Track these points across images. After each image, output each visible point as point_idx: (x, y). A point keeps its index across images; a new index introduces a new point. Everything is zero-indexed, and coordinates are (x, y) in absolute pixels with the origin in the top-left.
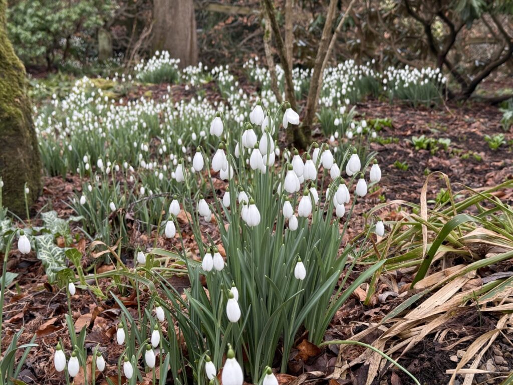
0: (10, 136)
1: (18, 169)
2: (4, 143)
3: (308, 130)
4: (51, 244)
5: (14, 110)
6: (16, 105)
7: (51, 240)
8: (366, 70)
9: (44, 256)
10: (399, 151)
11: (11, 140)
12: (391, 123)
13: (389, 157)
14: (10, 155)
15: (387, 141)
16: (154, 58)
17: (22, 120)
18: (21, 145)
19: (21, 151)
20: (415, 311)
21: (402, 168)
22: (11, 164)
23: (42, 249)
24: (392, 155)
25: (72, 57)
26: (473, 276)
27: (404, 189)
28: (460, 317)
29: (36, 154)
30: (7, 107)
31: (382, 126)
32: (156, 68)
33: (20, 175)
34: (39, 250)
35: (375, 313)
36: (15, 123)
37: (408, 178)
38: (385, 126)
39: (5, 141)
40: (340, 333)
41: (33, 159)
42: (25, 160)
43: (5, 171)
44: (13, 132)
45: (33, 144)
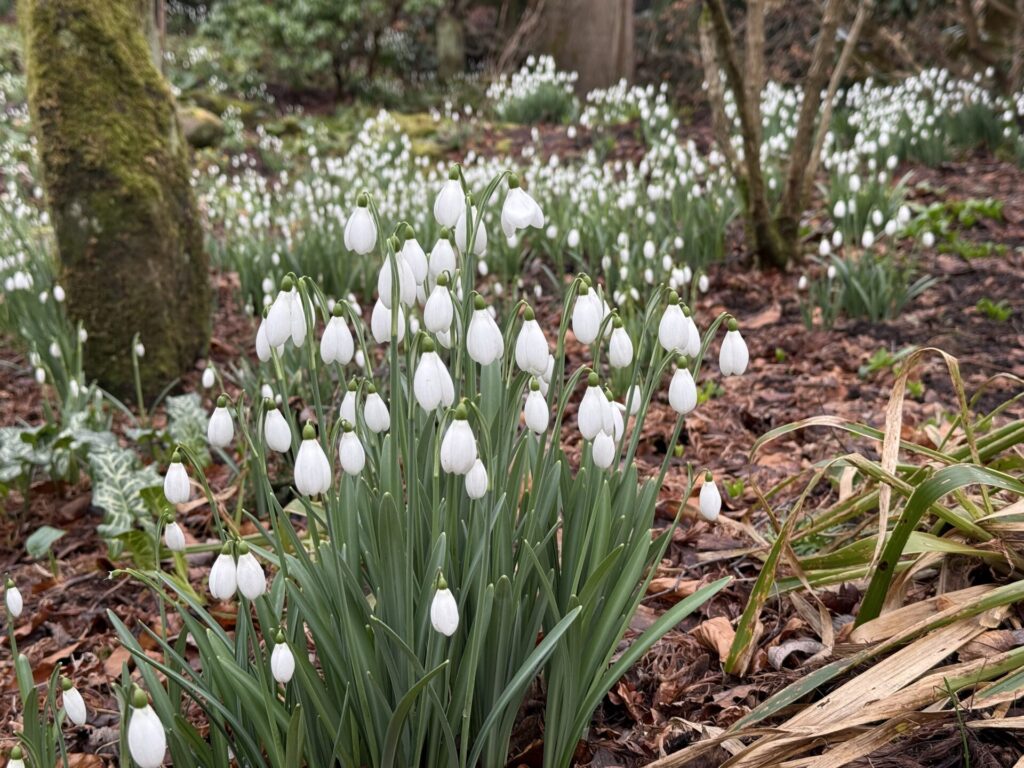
0: (134, 234)
1: (148, 303)
2: (121, 250)
3: (790, 227)
4: (124, 473)
5: (141, 181)
6: (146, 170)
7: (126, 464)
8: (971, 93)
9: (106, 498)
10: (1002, 274)
11: (135, 242)
12: (1001, 210)
13: (970, 289)
14: (133, 272)
15: (979, 252)
16: (524, 71)
17: (158, 200)
18: (155, 252)
19: (155, 267)
20: (812, 711)
21: (995, 316)
22: (136, 292)
23: (104, 484)
24: (982, 284)
25: (389, 71)
26: (995, 621)
27: (980, 367)
28: (915, 740)
29: (197, 270)
30: (128, 174)
31: (979, 216)
32: (528, 92)
33: (153, 315)
34: (98, 484)
35: (736, 700)
36: (141, 206)
37: (1004, 339)
38: (986, 217)
39: (122, 244)
40: (637, 748)
41: (189, 282)
42: (163, 284)
43: (124, 307)
44: (139, 226)
45: (188, 250)
